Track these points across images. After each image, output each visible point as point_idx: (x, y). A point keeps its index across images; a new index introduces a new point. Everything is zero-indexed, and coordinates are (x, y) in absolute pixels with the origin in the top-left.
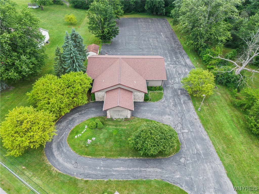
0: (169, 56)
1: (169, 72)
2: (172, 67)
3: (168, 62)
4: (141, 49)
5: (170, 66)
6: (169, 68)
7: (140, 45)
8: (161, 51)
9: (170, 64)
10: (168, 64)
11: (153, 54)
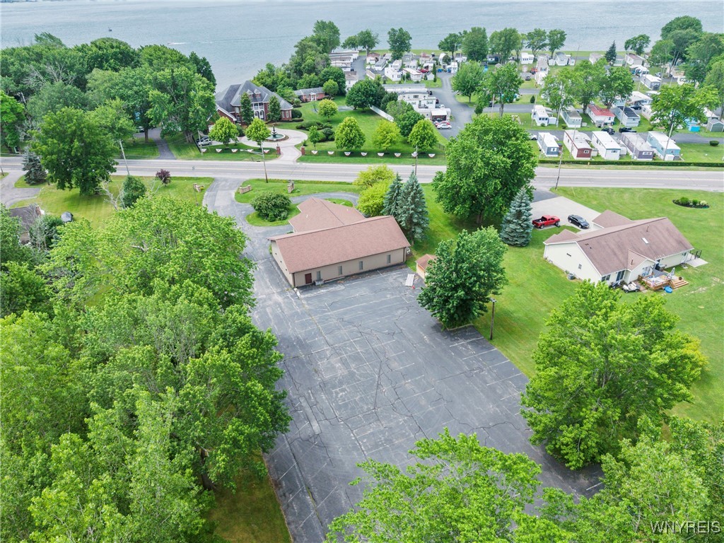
0: (271, 320)
1: (266, 283)
2: (262, 294)
3: (270, 303)
4: (350, 323)
5: (264, 296)
6: (267, 291)
7: (359, 335)
8: (295, 331)
9: (265, 301)
10: (270, 299)
11: (310, 315)
